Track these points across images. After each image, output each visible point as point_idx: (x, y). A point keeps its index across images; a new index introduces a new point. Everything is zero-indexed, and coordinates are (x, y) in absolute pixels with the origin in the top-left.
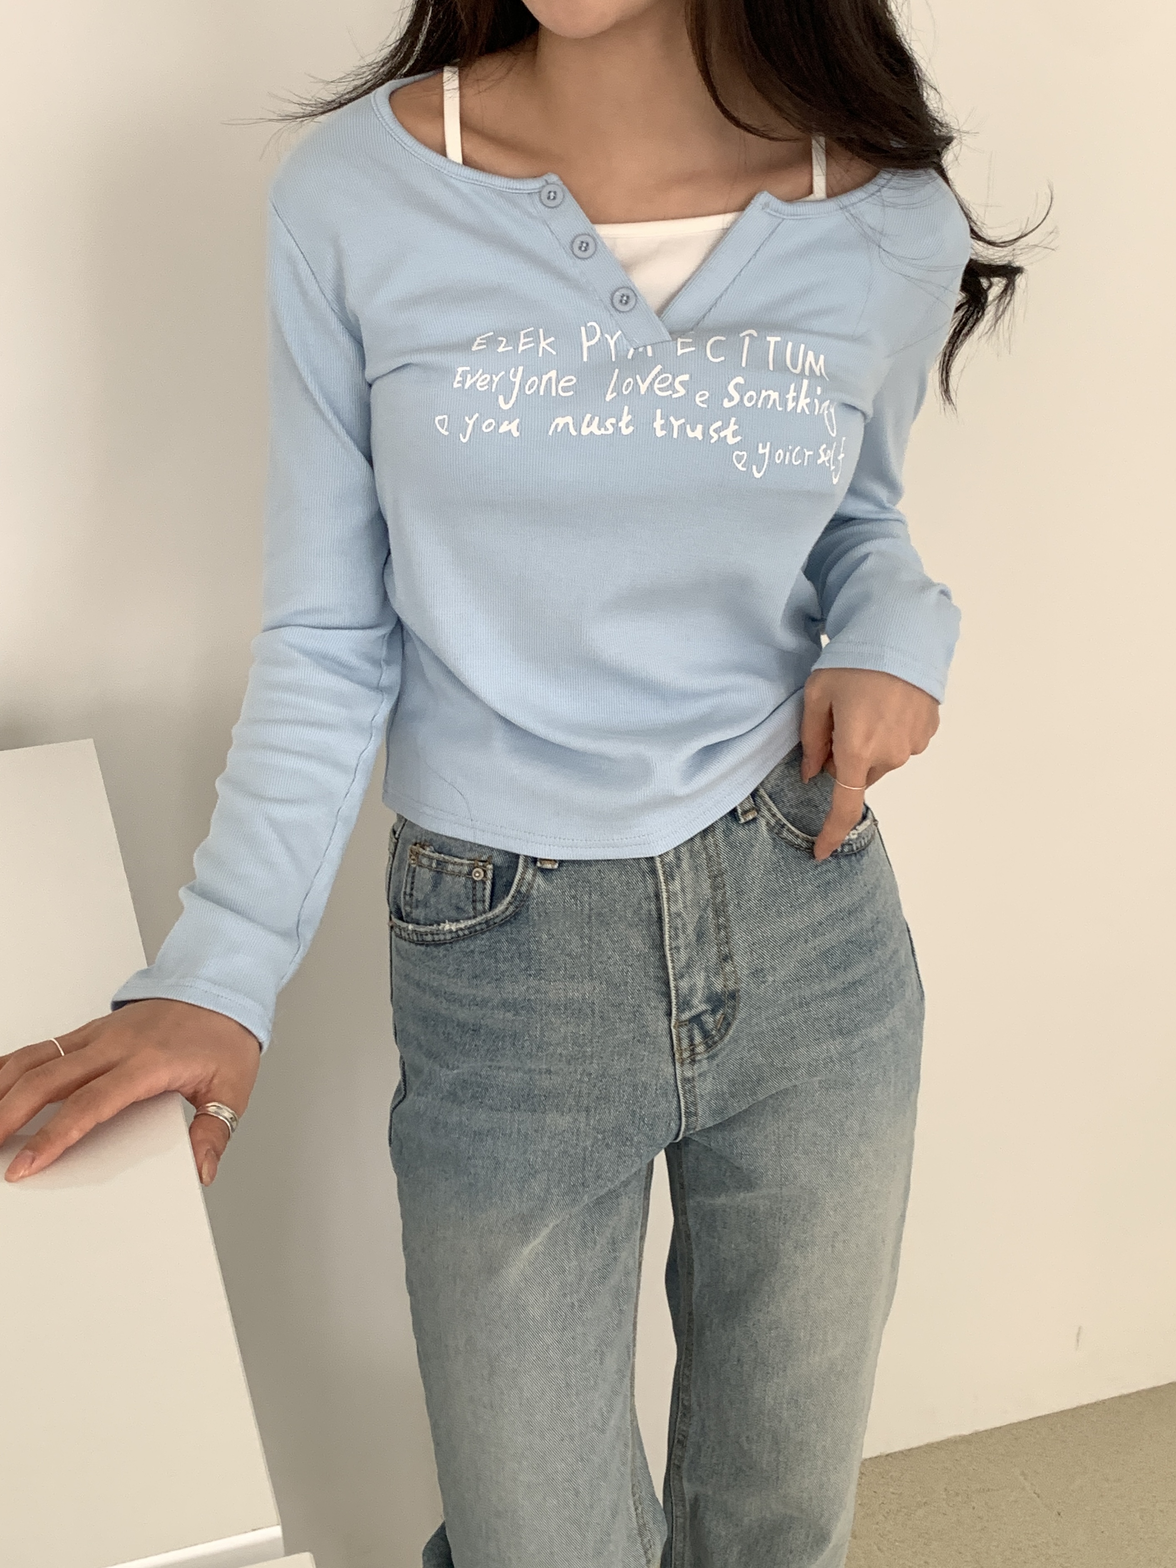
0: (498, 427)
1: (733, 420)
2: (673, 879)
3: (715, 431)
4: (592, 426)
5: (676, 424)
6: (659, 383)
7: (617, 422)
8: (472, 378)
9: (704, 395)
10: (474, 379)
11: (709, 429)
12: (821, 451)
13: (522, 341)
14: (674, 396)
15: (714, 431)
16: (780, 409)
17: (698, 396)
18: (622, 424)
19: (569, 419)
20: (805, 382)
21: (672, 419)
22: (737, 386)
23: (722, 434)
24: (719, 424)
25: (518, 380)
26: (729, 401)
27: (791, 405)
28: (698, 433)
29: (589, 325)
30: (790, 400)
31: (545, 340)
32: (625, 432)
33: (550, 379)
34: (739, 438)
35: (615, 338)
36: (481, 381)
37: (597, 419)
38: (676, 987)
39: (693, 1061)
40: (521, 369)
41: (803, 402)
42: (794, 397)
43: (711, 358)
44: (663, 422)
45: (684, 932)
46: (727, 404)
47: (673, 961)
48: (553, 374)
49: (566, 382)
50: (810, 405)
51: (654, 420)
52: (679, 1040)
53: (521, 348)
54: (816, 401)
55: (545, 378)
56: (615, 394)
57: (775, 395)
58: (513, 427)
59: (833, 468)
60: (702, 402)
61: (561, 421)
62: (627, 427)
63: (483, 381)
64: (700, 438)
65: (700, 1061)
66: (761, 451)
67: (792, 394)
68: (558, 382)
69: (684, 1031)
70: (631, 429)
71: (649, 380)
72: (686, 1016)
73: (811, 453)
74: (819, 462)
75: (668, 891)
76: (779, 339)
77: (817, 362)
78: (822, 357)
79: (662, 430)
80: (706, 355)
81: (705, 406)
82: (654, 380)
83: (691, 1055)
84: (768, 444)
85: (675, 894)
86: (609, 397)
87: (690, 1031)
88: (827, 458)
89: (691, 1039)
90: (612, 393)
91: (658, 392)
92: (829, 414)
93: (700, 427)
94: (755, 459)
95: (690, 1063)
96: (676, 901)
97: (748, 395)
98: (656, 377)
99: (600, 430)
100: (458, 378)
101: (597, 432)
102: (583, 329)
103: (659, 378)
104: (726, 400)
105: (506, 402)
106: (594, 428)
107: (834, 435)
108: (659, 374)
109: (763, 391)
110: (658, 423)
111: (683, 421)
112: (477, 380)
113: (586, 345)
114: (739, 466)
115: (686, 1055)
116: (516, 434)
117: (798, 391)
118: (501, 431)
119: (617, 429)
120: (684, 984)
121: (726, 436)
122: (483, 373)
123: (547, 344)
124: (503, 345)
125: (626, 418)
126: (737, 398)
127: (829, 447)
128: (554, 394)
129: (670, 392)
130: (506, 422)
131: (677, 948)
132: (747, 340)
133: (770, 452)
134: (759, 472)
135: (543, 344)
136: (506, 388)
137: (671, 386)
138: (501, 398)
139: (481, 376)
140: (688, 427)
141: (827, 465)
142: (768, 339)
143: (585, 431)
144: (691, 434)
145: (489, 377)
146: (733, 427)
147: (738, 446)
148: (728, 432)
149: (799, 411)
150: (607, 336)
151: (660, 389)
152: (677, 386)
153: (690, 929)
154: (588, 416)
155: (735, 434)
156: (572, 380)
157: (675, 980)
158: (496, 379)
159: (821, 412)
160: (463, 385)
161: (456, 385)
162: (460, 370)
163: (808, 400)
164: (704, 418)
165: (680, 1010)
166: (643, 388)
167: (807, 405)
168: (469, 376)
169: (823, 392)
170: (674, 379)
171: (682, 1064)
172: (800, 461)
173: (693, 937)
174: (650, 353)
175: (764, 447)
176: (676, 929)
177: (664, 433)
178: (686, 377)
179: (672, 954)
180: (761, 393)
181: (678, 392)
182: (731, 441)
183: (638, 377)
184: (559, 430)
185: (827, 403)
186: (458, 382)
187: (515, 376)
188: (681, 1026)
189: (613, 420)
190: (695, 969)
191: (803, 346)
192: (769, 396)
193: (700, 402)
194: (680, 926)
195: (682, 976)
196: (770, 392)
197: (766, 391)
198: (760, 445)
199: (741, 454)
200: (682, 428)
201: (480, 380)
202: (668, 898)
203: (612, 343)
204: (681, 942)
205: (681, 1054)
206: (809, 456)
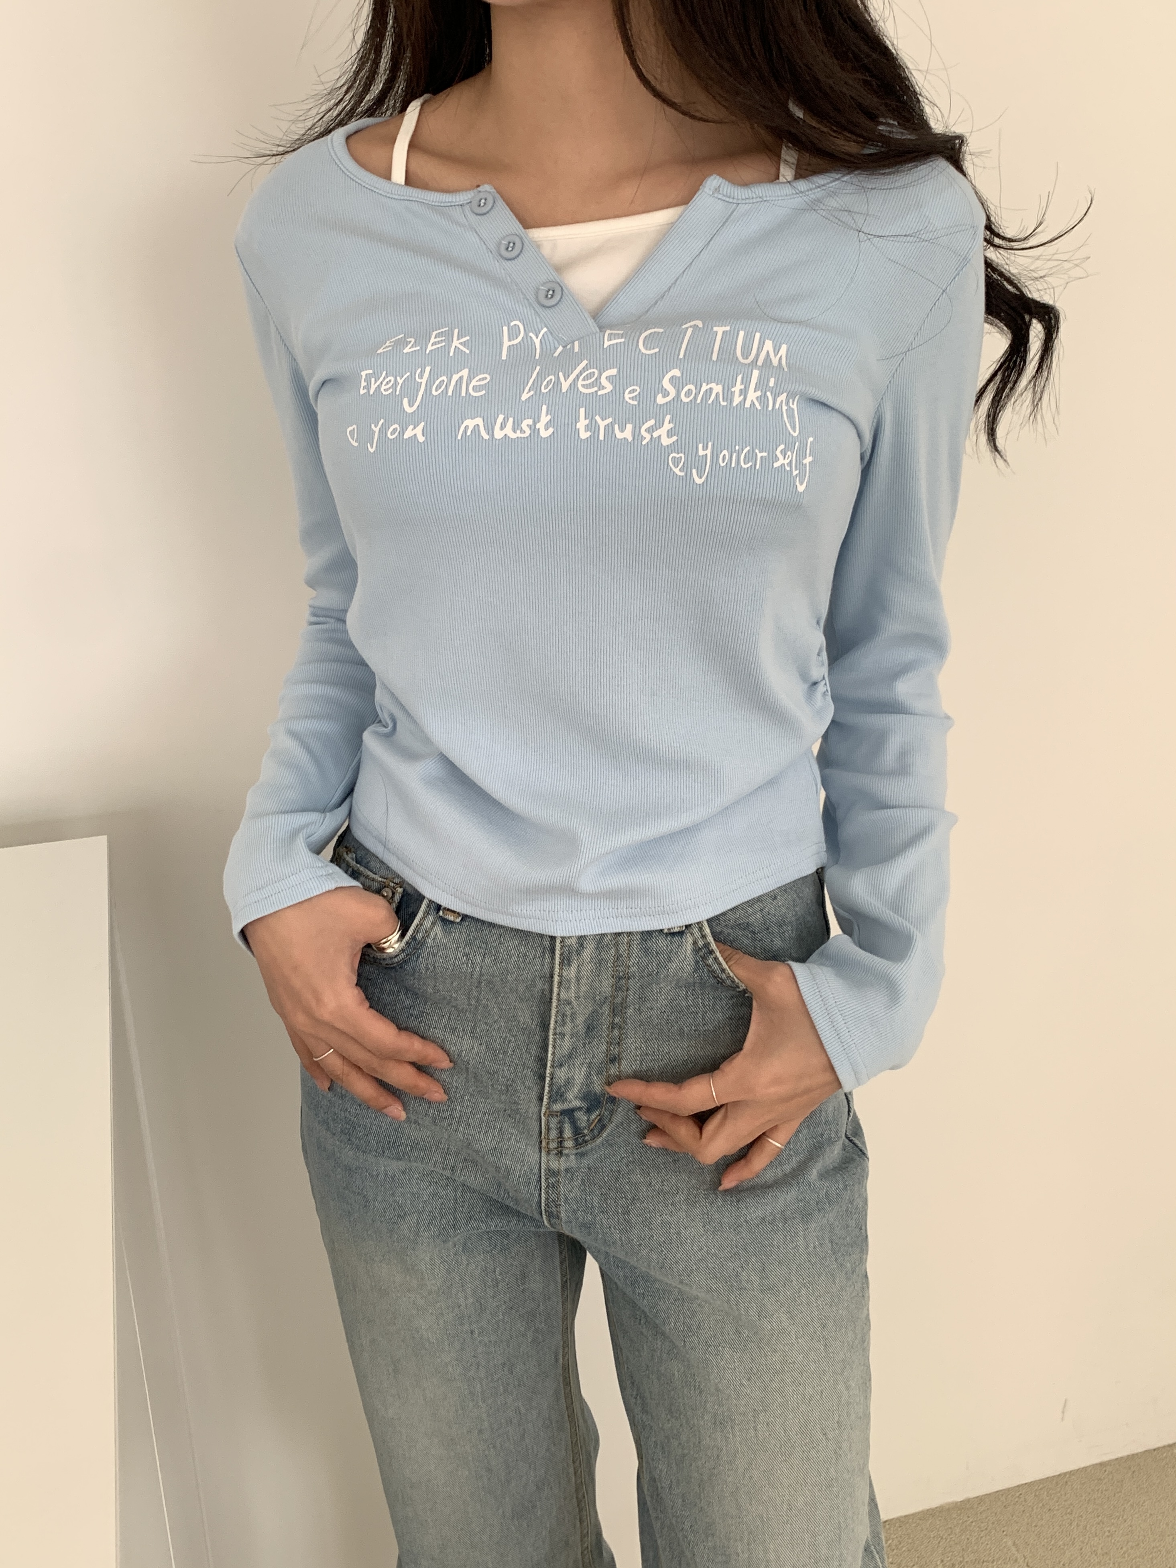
0: (403, 431)
1: (668, 417)
2: (570, 965)
3: (648, 430)
4: (505, 429)
5: (602, 424)
6: (584, 380)
7: (535, 423)
8: (376, 382)
9: (634, 391)
10: (378, 383)
11: (640, 428)
12: (778, 453)
13: (433, 340)
14: (600, 393)
15: (646, 430)
16: (724, 404)
17: (627, 391)
18: (540, 426)
19: (479, 421)
20: (756, 373)
21: (597, 418)
22: (672, 380)
23: (655, 435)
24: (652, 422)
25: (424, 381)
26: (664, 397)
27: (737, 400)
28: (628, 434)
29: (512, 324)
30: (737, 394)
31: (458, 339)
32: (545, 434)
33: (461, 378)
34: (675, 438)
35: (540, 336)
36: (385, 385)
37: (511, 420)
38: (552, 1074)
39: (560, 1154)
40: (428, 369)
41: (752, 395)
42: (741, 390)
43: (643, 351)
44: (587, 422)
45: (572, 1021)
46: (660, 400)
47: (554, 1047)
48: (465, 373)
49: (480, 380)
50: (762, 399)
51: (577, 420)
52: (548, 1129)
53: (430, 348)
54: (768, 394)
55: (455, 377)
56: (532, 393)
57: (717, 389)
58: (419, 431)
59: (795, 473)
60: (632, 399)
61: (470, 423)
62: (546, 429)
63: (387, 383)
64: (630, 439)
65: (567, 1155)
66: (701, 453)
67: (739, 387)
68: (470, 380)
69: (554, 1122)
70: (551, 430)
71: (573, 376)
72: (558, 1107)
73: (765, 454)
74: (776, 465)
75: (560, 976)
76: (728, 328)
77: (776, 352)
78: (784, 348)
79: (586, 431)
80: (637, 345)
81: (636, 403)
82: (578, 377)
83: (558, 1147)
84: (710, 444)
85: (569, 981)
86: (525, 397)
87: (561, 1122)
88: (787, 461)
89: (561, 1132)
90: (529, 391)
91: (581, 389)
92: (790, 411)
93: (629, 427)
94: (695, 462)
95: (557, 1154)
96: (569, 988)
97: (686, 389)
98: (581, 373)
99: (515, 432)
100: (363, 384)
101: (513, 436)
102: (505, 329)
103: (585, 374)
104: (660, 396)
105: (411, 405)
106: (508, 430)
107: (795, 434)
108: (584, 370)
109: (704, 385)
110: (582, 424)
111: (610, 420)
112: (382, 383)
113: (506, 343)
114: (677, 471)
115: (553, 1145)
116: (421, 439)
117: (746, 383)
118: (406, 437)
119: (533, 428)
120: (562, 1074)
121: (660, 437)
122: (387, 376)
123: (461, 343)
124: (410, 345)
125: (545, 419)
126: (673, 392)
127: (789, 447)
128: (463, 394)
129: (596, 389)
130: (411, 427)
131: (563, 1035)
132: (690, 331)
133: (712, 453)
134: (701, 478)
135: (456, 343)
136: (411, 389)
137: (597, 383)
138: (405, 401)
139: (384, 379)
140: (616, 426)
141: (788, 468)
142: (715, 329)
143: (498, 434)
144: (619, 435)
145: (392, 378)
146: (667, 426)
147: (672, 448)
148: (662, 432)
149: (747, 405)
150: (531, 334)
151: (583, 386)
152: (603, 380)
153: (580, 1020)
154: (501, 418)
155: (670, 434)
156: (486, 378)
157: (552, 1066)
158: (400, 381)
159: (777, 406)
160: (369, 391)
161: (362, 392)
162: (363, 374)
163: (759, 393)
164: (635, 417)
165: (552, 1100)
166: (565, 386)
167: (757, 398)
168: (373, 380)
169: (776, 384)
170: (600, 375)
171: (548, 1153)
172: (750, 464)
173: (581, 1029)
174: (576, 349)
175: (705, 448)
176: (564, 1015)
177: (589, 434)
178: (613, 372)
179: (554, 1039)
180: (701, 386)
181: (604, 388)
182: (666, 441)
183: (561, 374)
184: (469, 433)
185: (783, 397)
186: (364, 388)
187: (421, 376)
188: (552, 1116)
189: (530, 422)
190: (578, 1062)
191: (758, 335)
192: (711, 389)
193: (630, 398)
194: (568, 1013)
195: (561, 1065)
196: (713, 385)
197: (707, 384)
198: (700, 446)
199: (677, 456)
200: (609, 428)
201: (384, 383)
202: (560, 983)
203: (537, 342)
204: (568, 1028)
205: (548, 1144)
206: (762, 457)
